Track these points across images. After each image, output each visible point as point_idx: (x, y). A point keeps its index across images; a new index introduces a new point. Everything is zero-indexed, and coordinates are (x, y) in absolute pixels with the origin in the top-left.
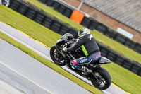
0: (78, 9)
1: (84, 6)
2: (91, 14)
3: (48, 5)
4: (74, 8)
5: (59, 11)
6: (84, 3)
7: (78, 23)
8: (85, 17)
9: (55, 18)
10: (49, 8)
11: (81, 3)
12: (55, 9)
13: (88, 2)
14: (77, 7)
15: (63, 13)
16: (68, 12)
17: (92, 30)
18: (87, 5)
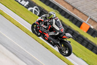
0: (86, 22)
1: (91, 20)
2: (95, 26)
3: (65, 17)
4: (83, 21)
5: (72, 22)
6: (90, 18)
7: (85, 32)
8: (90, 28)
9: (69, 26)
10: (66, 19)
11: (89, 18)
12: (70, 21)
13: (93, 18)
14: (85, 21)
15: (75, 24)
16: (79, 23)
17: (94, 37)
18: (93, 20)
